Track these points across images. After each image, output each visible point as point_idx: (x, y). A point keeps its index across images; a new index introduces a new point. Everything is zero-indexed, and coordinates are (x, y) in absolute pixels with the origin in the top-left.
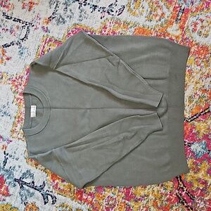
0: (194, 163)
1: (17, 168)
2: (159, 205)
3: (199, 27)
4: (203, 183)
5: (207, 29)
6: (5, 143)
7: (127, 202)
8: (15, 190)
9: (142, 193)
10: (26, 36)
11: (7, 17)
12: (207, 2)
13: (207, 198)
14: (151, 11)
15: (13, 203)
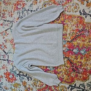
0: (75, 56)
1: (17, 70)
3: (67, 9)
4: (80, 63)
5: (70, 9)
6: (12, 62)
8: (18, 78)
9: (60, 71)
10: (12, 26)
11: (5, 21)
12: (68, 1)
13: (83, 68)
15: (18, 82)
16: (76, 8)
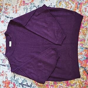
2: (82, 86)
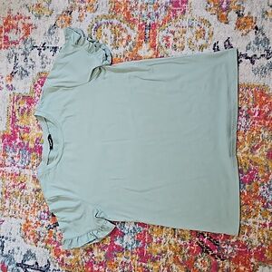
1: (16, 250)
5: (181, 40)
7: (144, 264)
9: (158, 250)
12: (173, 11)
13: (234, 240)
14: (115, 37)
16: (203, 37)
